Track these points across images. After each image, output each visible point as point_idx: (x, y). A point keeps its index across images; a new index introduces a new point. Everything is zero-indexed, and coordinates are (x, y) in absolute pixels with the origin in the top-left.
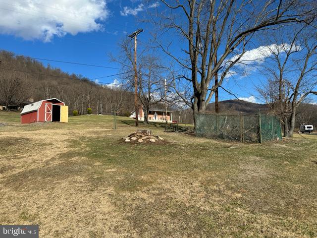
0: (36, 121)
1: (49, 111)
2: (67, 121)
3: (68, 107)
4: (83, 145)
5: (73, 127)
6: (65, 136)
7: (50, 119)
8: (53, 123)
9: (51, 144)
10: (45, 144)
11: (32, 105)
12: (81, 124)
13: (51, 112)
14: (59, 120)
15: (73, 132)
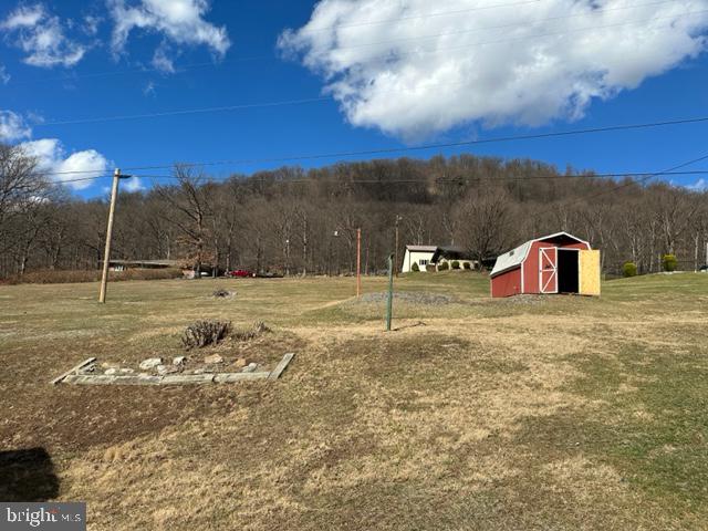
0: (518, 291)
1: (549, 267)
2: (596, 291)
3: (598, 252)
4: (624, 387)
5: (611, 308)
6: (577, 338)
7: (551, 287)
8: (558, 296)
9: (521, 368)
10: (502, 367)
11: (512, 254)
12: (642, 299)
13: (555, 269)
14: (577, 291)
15: (606, 327)
